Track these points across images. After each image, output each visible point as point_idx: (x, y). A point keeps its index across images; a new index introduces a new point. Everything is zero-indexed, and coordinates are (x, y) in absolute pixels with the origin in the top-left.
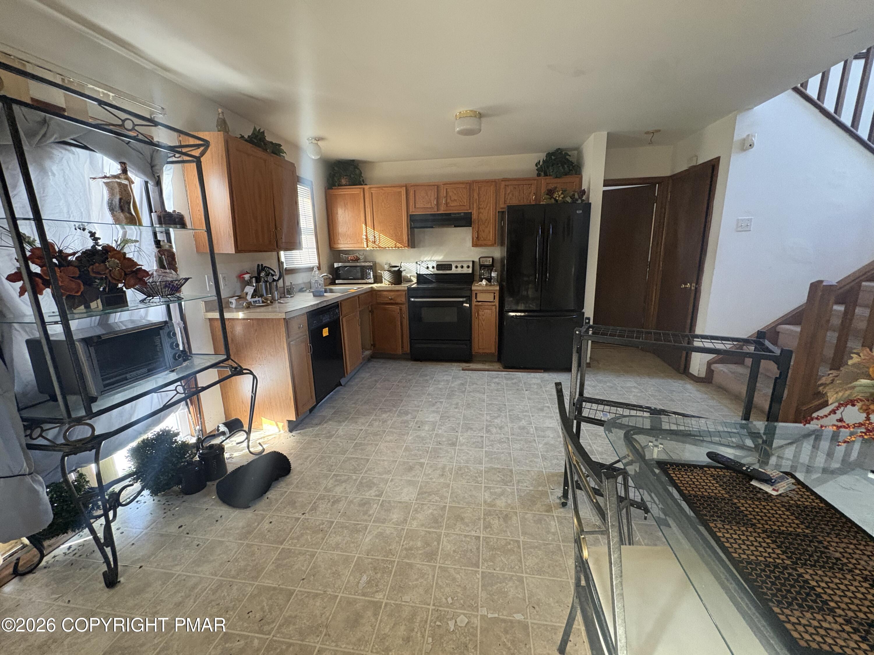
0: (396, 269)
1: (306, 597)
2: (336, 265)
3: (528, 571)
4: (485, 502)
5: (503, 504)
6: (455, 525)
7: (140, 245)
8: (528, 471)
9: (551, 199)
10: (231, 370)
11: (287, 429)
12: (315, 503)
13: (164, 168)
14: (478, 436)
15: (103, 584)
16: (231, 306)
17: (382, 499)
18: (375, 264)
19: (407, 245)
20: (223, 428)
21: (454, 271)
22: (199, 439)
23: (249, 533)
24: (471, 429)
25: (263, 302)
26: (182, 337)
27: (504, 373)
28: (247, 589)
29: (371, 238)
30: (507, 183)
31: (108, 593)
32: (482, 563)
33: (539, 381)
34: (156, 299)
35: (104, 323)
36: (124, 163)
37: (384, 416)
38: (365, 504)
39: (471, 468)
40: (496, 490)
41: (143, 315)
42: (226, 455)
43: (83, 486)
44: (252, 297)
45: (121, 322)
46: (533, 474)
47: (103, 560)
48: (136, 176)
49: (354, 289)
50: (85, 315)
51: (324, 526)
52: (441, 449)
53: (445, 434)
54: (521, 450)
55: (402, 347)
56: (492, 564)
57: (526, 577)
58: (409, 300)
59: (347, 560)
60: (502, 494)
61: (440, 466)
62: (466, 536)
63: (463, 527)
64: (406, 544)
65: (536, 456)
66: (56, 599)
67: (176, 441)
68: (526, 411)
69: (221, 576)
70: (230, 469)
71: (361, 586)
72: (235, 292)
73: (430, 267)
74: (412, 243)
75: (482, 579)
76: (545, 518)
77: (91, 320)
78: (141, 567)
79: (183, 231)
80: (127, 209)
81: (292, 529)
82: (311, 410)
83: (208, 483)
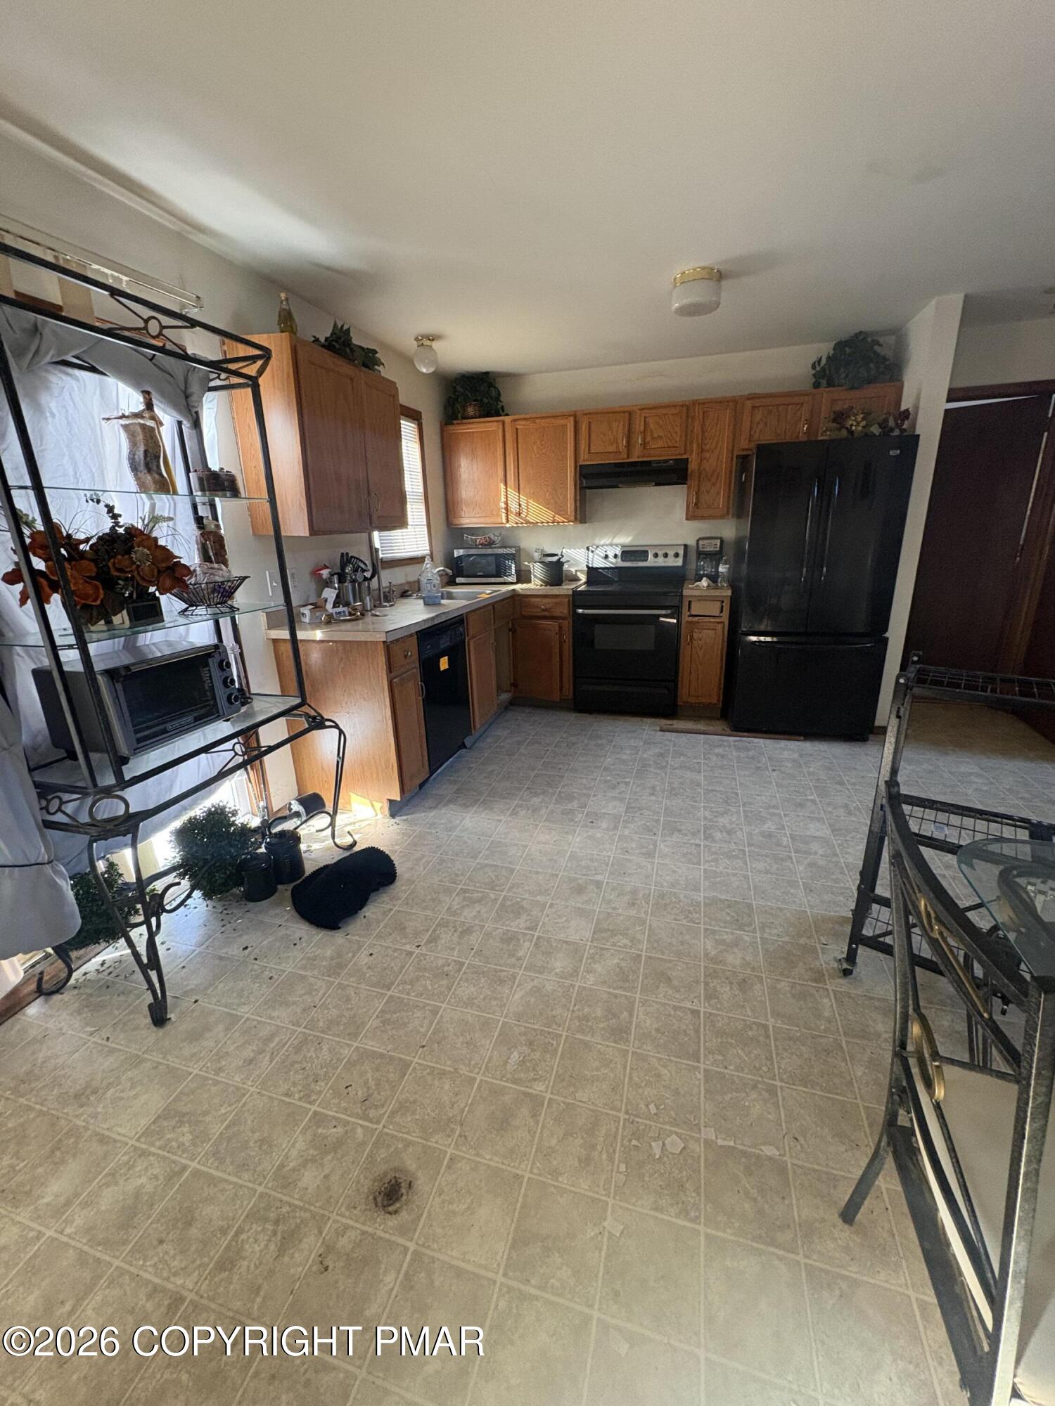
0: (555, 559)
1: (428, 1074)
2: (458, 553)
3: (785, 1076)
4: (706, 955)
5: (738, 962)
6: (658, 987)
7: (175, 524)
8: (781, 909)
9: (839, 429)
10: (307, 721)
11: (387, 812)
12: (434, 931)
13: (204, 399)
14: (691, 844)
15: (149, 1020)
16: (303, 619)
17: (536, 934)
18: (519, 550)
19: (572, 518)
20: (296, 807)
21: (651, 562)
22: (264, 822)
23: (341, 966)
24: (679, 831)
25: (350, 614)
26: (238, 668)
27: (731, 739)
28: (342, 1051)
29: (514, 507)
30: (757, 403)
31: (154, 1034)
32: (705, 1056)
33: (796, 756)
34: (201, 610)
35: (130, 646)
36: (148, 393)
37: (536, 801)
38: (511, 939)
39: (682, 896)
40: (725, 937)
41: (184, 634)
42: (303, 847)
43: (116, 881)
44: (334, 607)
45: (154, 644)
46: (788, 915)
47: (146, 986)
48: (165, 412)
49: (486, 592)
50: (105, 635)
51: (450, 968)
52: (628, 860)
53: (635, 837)
54: (767, 872)
55: (561, 689)
56: (721, 1058)
57: (781, 1088)
58: (575, 613)
59: (486, 1025)
60: (736, 943)
61: (628, 888)
62: (675, 1008)
63: (670, 992)
64: (578, 1010)
65: (793, 884)
66: (91, 1034)
67: (233, 824)
68: (774, 807)
69: (305, 1028)
70: (309, 868)
71: (509, 1067)
72: (308, 600)
73: (611, 555)
74: (582, 515)
75: (706, 1081)
76: (813, 991)
77: (114, 643)
78: (196, 1001)
79: (234, 503)
80: (155, 468)
81: (402, 967)
82: (421, 786)
83: (279, 887)
